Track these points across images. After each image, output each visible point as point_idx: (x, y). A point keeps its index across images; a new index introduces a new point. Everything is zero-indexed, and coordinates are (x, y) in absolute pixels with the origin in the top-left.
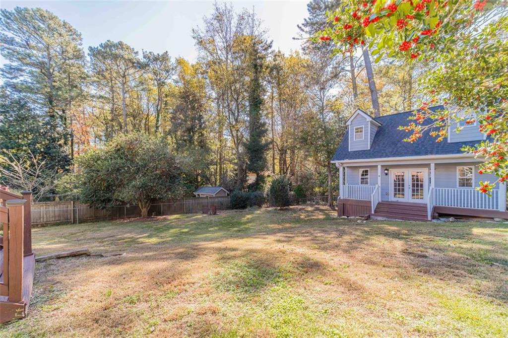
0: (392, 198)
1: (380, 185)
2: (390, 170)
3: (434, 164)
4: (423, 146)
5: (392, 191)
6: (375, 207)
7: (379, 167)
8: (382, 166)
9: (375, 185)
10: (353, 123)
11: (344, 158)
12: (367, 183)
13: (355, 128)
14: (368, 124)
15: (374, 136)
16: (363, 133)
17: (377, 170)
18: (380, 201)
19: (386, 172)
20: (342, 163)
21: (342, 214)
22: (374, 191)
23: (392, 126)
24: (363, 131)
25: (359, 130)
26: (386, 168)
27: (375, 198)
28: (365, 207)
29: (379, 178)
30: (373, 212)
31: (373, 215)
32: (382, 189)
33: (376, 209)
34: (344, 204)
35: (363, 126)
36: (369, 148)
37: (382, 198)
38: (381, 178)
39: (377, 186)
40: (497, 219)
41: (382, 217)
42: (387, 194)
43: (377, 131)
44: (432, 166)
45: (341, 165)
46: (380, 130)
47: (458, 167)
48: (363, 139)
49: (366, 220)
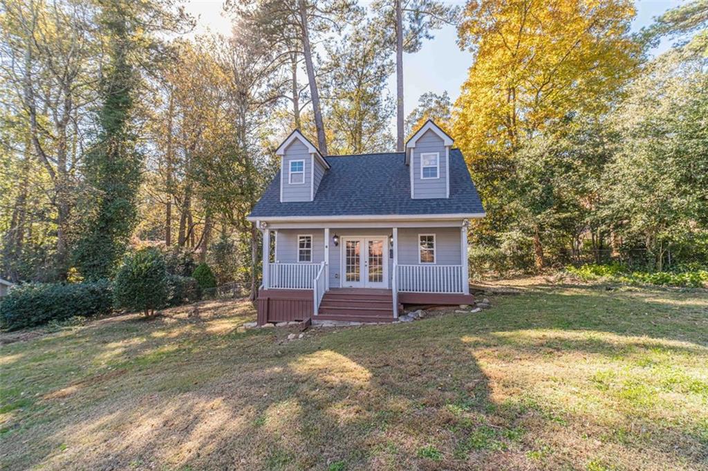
0: (344, 284)
1: (327, 263)
2: (341, 237)
3: (396, 229)
4: (384, 201)
5: (343, 273)
6: (320, 302)
7: (327, 231)
8: (331, 230)
9: (320, 263)
10: (288, 153)
11: (271, 212)
12: (308, 259)
13: (290, 162)
14: (310, 159)
15: (320, 181)
16: (304, 172)
17: (324, 237)
18: (327, 289)
19: (336, 240)
20: (267, 223)
21: (266, 318)
22: (319, 273)
23: (344, 171)
24: (304, 169)
25: (297, 167)
26: (336, 233)
27: (319, 286)
28: (305, 303)
29: (327, 250)
30: (316, 313)
31: (316, 318)
32: (330, 269)
33: (321, 305)
34: (269, 299)
35: (304, 161)
36: (312, 200)
37: (330, 283)
38: (329, 251)
39: (323, 265)
40: (463, 307)
41: (330, 321)
42: (337, 276)
43: (324, 175)
44: (395, 231)
45: (266, 225)
46: (328, 175)
47: (420, 235)
48: (304, 182)
49: (303, 331)
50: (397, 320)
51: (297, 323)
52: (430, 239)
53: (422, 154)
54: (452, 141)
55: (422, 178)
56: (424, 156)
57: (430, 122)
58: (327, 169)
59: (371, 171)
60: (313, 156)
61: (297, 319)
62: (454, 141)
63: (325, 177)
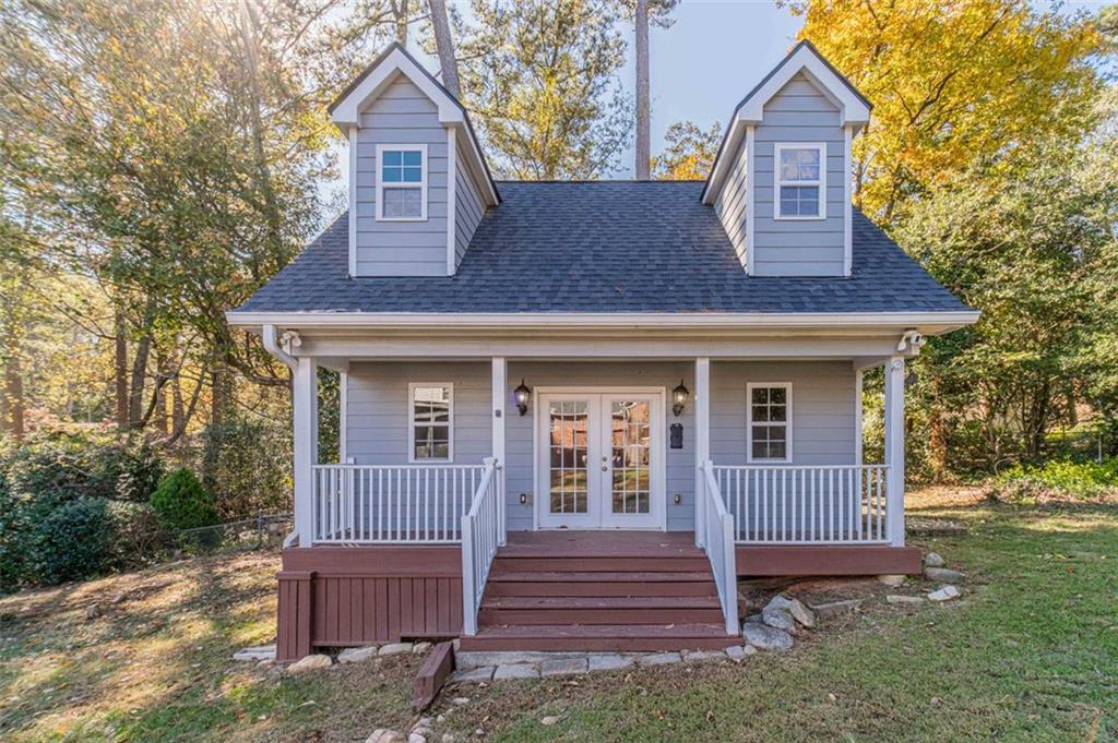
0: (544, 519)
1: (501, 463)
2: (536, 389)
3: (707, 362)
5: (542, 490)
6: (480, 587)
7: (499, 367)
8: (514, 365)
10: (372, 121)
11: (316, 300)
13: (380, 150)
14: (445, 143)
16: (424, 184)
18: (502, 539)
19: (522, 397)
20: (305, 336)
21: (304, 640)
23: (541, 212)
24: (424, 175)
25: (402, 166)
26: (526, 373)
28: (431, 586)
29: (499, 425)
30: (470, 629)
31: (470, 644)
32: (508, 479)
33: (487, 595)
34: (314, 576)
35: (423, 148)
36: (451, 271)
37: (508, 520)
38: (505, 424)
39: (488, 466)
40: (893, 580)
41: (518, 656)
42: (526, 500)
43: (484, 218)
44: (703, 368)
45: (298, 343)
46: (495, 218)
47: (750, 386)
48: (424, 217)
49: (426, 711)
50: (740, 641)
51: (407, 647)
52: (779, 395)
53: (778, 147)
54: (865, 109)
55: (777, 215)
56: (783, 152)
57: (804, 48)
58: (491, 207)
59: (615, 214)
60: (452, 136)
61: (409, 634)
62: (871, 107)
63: (485, 222)
